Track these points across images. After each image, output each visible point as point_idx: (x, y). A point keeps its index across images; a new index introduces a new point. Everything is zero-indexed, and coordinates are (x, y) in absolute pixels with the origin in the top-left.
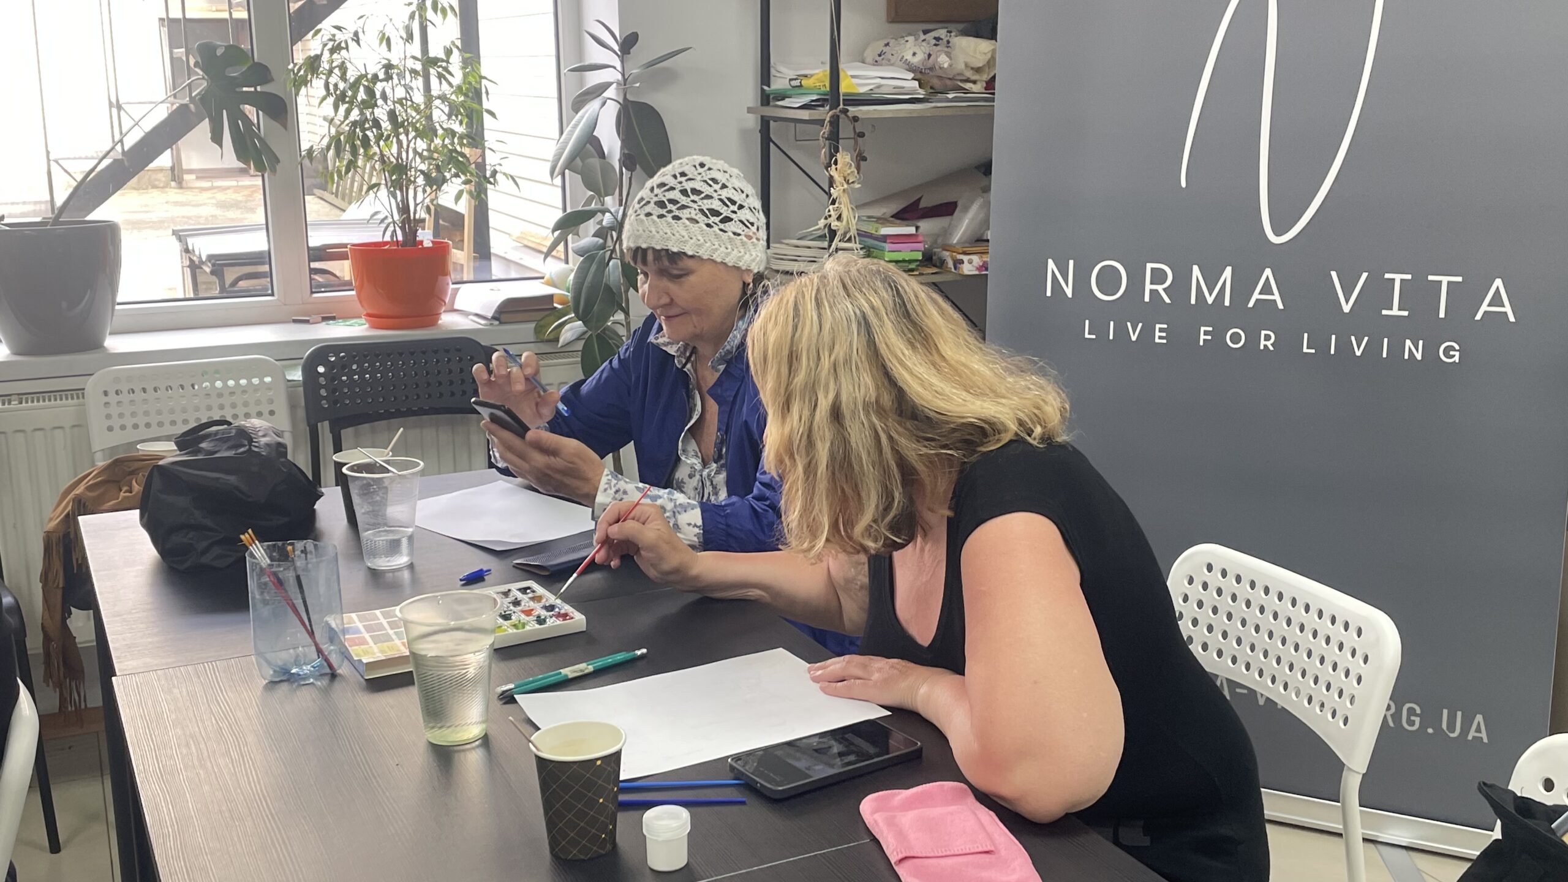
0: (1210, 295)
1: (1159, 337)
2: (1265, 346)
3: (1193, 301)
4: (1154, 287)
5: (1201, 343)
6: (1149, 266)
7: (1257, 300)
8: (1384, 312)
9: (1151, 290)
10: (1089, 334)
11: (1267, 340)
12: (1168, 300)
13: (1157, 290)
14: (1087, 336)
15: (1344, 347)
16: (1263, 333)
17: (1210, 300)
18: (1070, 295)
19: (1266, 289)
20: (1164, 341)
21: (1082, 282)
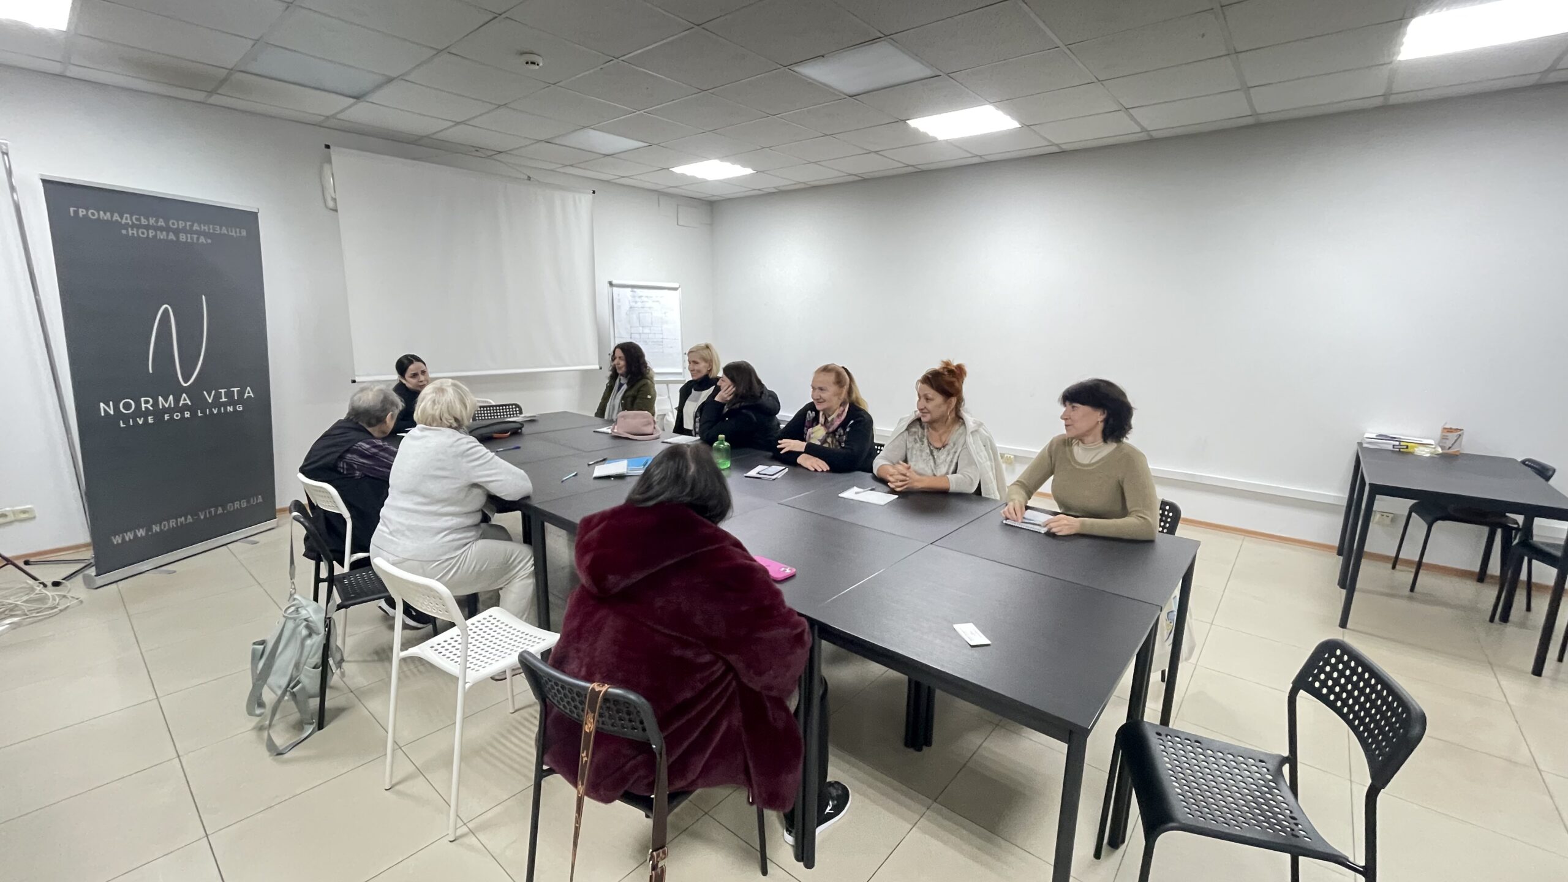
0: (166, 402)
1: (150, 420)
3: (161, 407)
4: (146, 405)
5: (165, 420)
6: (143, 399)
7: (183, 404)
8: (221, 400)
9: (145, 407)
11: (187, 415)
12: (151, 408)
14: (122, 425)
15: (211, 411)
16: (186, 413)
17: (167, 406)
18: (112, 413)
19: (185, 400)
20: (152, 422)
21: (116, 408)
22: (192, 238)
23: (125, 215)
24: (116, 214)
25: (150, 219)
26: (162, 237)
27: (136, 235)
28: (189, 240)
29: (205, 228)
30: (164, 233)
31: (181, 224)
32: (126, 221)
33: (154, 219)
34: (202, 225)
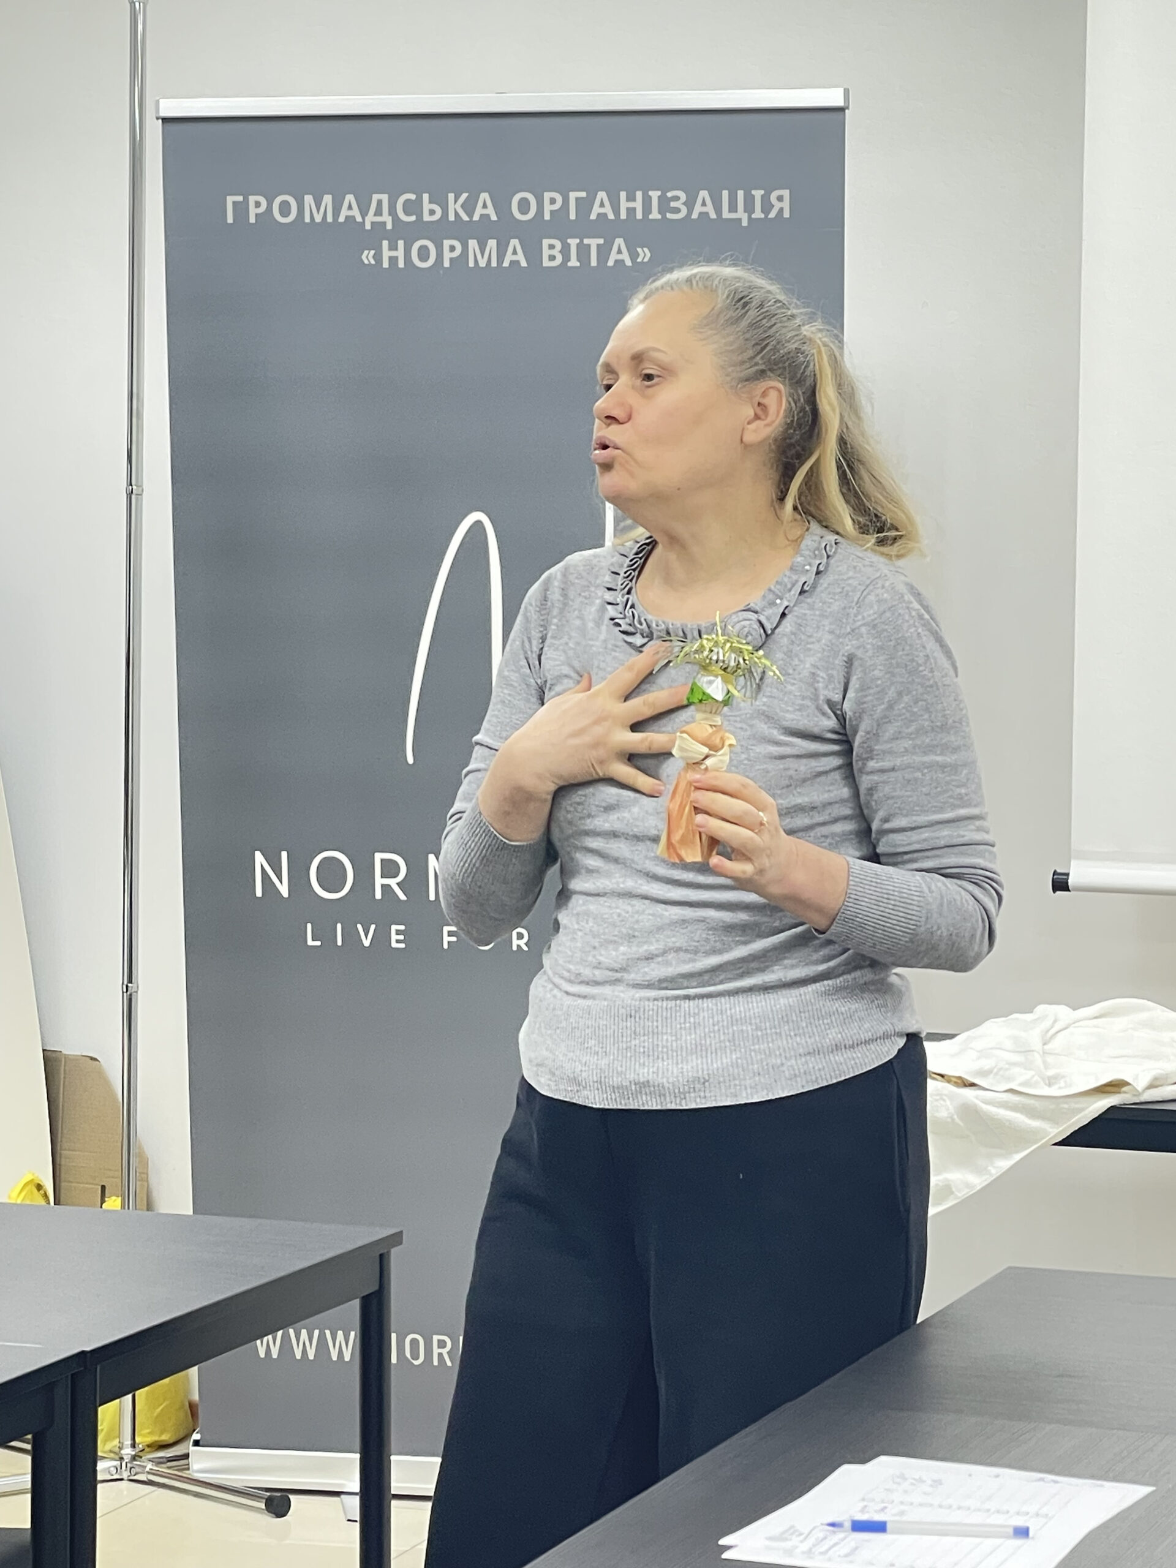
1: (395, 941)
2: (519, 946)
4: (386, 881)
5: (446, 946)
6: (378, 857)
9: (382, 885)
10: (313, 940)
12: (402, 897)
13: (389, 885)
14: (310, 942)
18: (285, 894)
20: (402, 946)
21: (299, 878)
22: (583, 251)
23: (376, 197)
24: (350, 198)
25: (451, 196)
26: (482, 263)
27: (401, 265)
28: (574, 262)
29: (632, 205)
30: (492, 243)
31: (552, 201)
32: (378, 219)
33: (465, 196)
34: (623, 195)
